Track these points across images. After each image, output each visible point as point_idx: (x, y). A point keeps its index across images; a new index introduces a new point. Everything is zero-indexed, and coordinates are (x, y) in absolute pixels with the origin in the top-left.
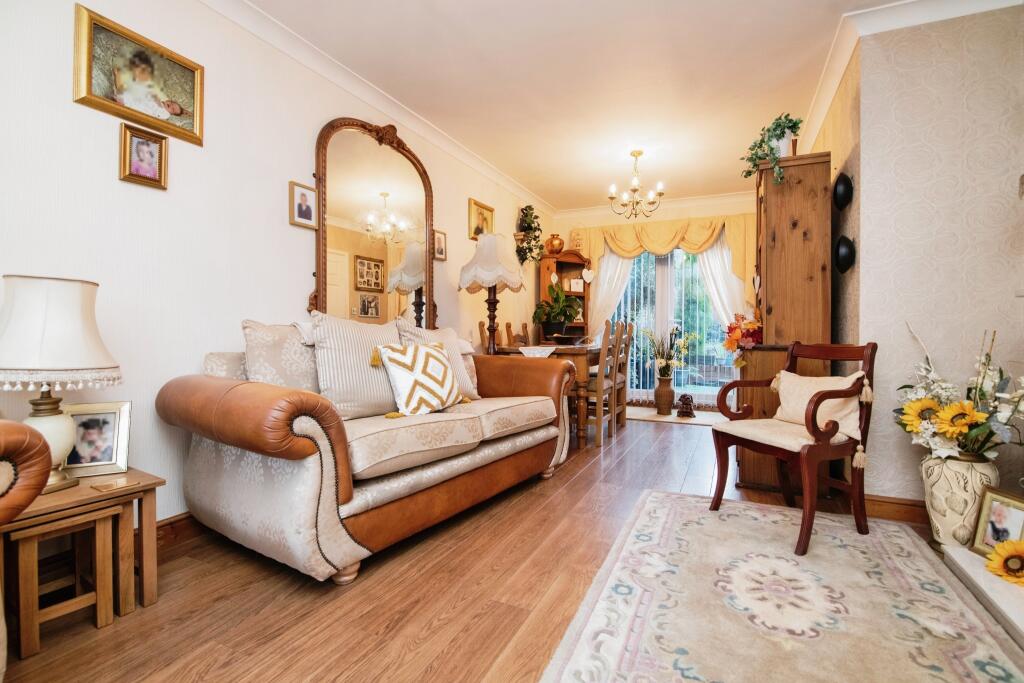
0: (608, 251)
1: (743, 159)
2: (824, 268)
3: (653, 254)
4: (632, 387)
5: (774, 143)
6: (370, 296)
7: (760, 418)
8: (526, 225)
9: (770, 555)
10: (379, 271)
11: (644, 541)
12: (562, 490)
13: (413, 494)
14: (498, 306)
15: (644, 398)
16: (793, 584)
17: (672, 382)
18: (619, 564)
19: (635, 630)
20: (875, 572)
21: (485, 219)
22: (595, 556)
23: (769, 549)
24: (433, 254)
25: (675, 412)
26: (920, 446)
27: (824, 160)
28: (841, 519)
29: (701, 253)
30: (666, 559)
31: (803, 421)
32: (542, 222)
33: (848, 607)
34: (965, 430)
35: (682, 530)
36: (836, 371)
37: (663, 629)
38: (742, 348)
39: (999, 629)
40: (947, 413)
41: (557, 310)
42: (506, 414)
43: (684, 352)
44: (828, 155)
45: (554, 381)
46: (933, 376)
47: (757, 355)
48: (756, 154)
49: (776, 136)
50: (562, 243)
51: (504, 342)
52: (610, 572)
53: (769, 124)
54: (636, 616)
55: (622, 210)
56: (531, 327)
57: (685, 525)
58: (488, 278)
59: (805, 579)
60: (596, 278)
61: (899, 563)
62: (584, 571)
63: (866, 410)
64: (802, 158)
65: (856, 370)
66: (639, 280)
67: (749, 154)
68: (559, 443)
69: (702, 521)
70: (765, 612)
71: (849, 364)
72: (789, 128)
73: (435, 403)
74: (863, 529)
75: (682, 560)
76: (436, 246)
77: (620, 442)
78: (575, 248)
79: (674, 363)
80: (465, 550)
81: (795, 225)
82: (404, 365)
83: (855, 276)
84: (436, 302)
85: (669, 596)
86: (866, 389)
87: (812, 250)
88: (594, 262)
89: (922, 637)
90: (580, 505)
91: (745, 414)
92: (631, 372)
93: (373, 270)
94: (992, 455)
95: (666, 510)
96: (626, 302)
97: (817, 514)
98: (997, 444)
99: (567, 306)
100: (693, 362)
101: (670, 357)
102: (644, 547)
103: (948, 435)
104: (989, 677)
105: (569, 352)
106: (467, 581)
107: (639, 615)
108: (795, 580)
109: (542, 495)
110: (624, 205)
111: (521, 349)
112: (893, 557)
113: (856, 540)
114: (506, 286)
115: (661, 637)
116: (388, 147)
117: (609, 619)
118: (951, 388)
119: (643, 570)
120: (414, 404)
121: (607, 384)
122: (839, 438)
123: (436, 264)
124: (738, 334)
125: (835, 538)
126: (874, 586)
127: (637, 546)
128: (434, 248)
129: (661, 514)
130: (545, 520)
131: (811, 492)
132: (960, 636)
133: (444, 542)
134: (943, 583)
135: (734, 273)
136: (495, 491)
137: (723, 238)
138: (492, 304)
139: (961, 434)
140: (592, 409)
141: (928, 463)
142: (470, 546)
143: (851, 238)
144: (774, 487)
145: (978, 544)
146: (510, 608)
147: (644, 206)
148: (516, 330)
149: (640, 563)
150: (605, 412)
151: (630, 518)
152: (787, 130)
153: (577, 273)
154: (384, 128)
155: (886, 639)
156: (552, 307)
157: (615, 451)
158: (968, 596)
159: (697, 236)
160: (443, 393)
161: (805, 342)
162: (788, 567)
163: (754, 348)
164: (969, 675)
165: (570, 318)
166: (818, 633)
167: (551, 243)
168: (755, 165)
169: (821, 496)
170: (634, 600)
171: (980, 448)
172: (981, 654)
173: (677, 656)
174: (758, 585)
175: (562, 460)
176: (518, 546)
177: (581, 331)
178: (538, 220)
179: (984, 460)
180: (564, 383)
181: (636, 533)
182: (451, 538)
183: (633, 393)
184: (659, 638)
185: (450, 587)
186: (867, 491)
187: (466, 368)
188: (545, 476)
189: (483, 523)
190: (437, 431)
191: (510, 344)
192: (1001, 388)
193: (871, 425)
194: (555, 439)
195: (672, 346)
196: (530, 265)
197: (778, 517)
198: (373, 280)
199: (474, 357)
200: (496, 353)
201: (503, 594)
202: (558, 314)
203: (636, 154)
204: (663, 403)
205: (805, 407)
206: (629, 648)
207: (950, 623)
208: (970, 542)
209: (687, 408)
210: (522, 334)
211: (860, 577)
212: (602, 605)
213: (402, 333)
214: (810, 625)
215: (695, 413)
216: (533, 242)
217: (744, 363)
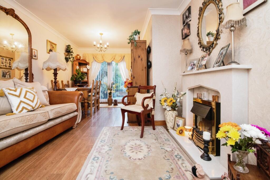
0: (94, 60)
1: (127, 39)
2: (145, 68)
3: (107, 62)
4: (102, 98)
5: (134, 36)
6: (7, 71)
7: (132, 105)
8: (68, 50)
9: (135, 139)
10: (11, 62)
11: (103, 142)
12: (79, 131)
13: (18, 143)
14: (57, 75)
15: (105, 101)
16: (140, 146)
17: (112, 97)
18: (95, 151)
19: (99, 170)
20: (156, 139)
21: (53, 47)
22: (88, 150)
23: (134, 138)
24: (32, 56)
25: (113, 104)
26: (164, 108)
27: (145, 42)
28: (150, 127)
29: (119, 63)
30: (109, 146)
31: (141, 105)
32: (73, 50)
33: (151, 149)
34: (172, 104)
35: (113, 137)
36: (148, 92)
37: (107, 168)
38: (128, 87)
39: (179, 147)
40: (169, 101)
41: (78, 77)
42: (58, 110)
43: (115, 88)
44: (146, 41)
45: (76, 98)
46: (166, 92)
47: (131, 89)
48: (130, 38)
49: (135, 35)
50: (80, 57)
51: (61, 87)
52: (92, 154)
53: (133, 32)
54: (100, 166)
55: (97, 49)
56: (70, 82)
57: (114, 135)
58: (54, 66)
59: (142, 144)
60: (91, 68)
61: (161, 135)
62: (84, 156)
63: (154, 101)
64: (140, 41)
65: (152, 92)
66: (103, 69)
67: (129, 38)
68: (78, 117)
69: (119, 133)
70: (133, 155)
71: (151, 90)
72: (138, 33)
73: (30, 108)
74: (154, 129)
75: (113, 146)
76: (33, 54)
77: (98, 114)
78: (84, 59)
79: (112, 91)
80: (41, 158)
81: (139, 57)
82: (16, 96)
83: (152, 70)
84: (33, 73)
85: (109, 157)
86: (154, 96)
87: (143, 63)
88: (90, 63)
89: (166, 153)
90: (84, 135)
91: (129, 104)
92: (101, 94)
93: (8, 62)
94: (176, 109)
95: (109, 132)
96: (99, 75)
97: (145, 127)
98: (177, 107)
99: (82, 76)
100: (117, 91)
101: (111, 90)
102: (102, 144)
103: (169, 105)
104: (177, 158)
105: (82, 89)
106: (41, 169)
107: (100, 165)
108: (140, 145)
109: (72, 134)
110: (98, 48)
111: (66, 89)
112: (160, 134)
113: (153, 132)
114: (60, 69)
115: (106, 170)
116: (11, 17)
117: (91, 169)
118: (169, 95)
119: (102, 151)
120: (20, 109)
121: (93, 98)
122: (149, 108)
123: (33, 60)
124: (127, 83)
125: (149, 132)
126: (156, 142)
127: (101, 144)
128: (32, 55)
129: (108, 134)
130: (72, 142)
131: (143, 122)
132: (172, 150)
133: (33, 157)
134: (169, 139)
135: (127, 68)
136: (55, 135)
137: (124, 59)
138: (55, 74)
139: (171, 105)
140: (89, 106)
141: (166, 112)
142: (44, 156)
143: (151, 61)
144: (136, 122)
145: (175, 129)
146: (58, 175)
147: (103, 49)
148: (65, 83)
149: (101, 149)
150: (93, 106)
151: (99, 136)
152: (137, 34)
153: (85, 66)
154: (9, 9)
155: (159, 155)
156: (77, 76)
157: (96, 117)
158: (174, 140)
159: (118, 58)
160: (33, 104)
161: (142, 85)
162: (139, 142)
163: (131, 87)
164: (174, 159)
165: (82, 79)
166: (145, 157)
167: (77, 57)
168: (130, 41)
169: (145, 122)
170: (99, 161)
171: (175, 108)
172: (176, 154)
173: (110, 175)
174: (132, 148)
175: (79, 122)
176: (63, 152)
177: (87, 83)
178: (72, 50)
179: (175, 110)
180: (79, 99)
181: (101, 140)
182: (36, 155)
183: (101, 100)
184: (106, 171)
185: (34, 174)
186: (155, 120)
187: (44, 95)
188: (74, 127)
189: (50, 146)
190: (29, 118)
191: (63, 87)
192: (178, 95)
193: (155, 104)
194: (77, 116)
195: (112, 87)
196: (70, 63)
197: (137, 129)
198: (8, 65)
199: (48, 92)
200: (57, 90)
201: (55, 171)
202: (79, 78)
203: (101, 34)
204: (110, 102)
205: (142, 101)
206: (97, 177)
207: (171, 148)
208: (173, 128)
209: (116, 103)
210: (67, 84)
211: (154, 141)
212: (89, 165)
213: (16, 84)
214: (143, 156)
215: (118, 104)
216: (71, 56)
217: (128, 91)
